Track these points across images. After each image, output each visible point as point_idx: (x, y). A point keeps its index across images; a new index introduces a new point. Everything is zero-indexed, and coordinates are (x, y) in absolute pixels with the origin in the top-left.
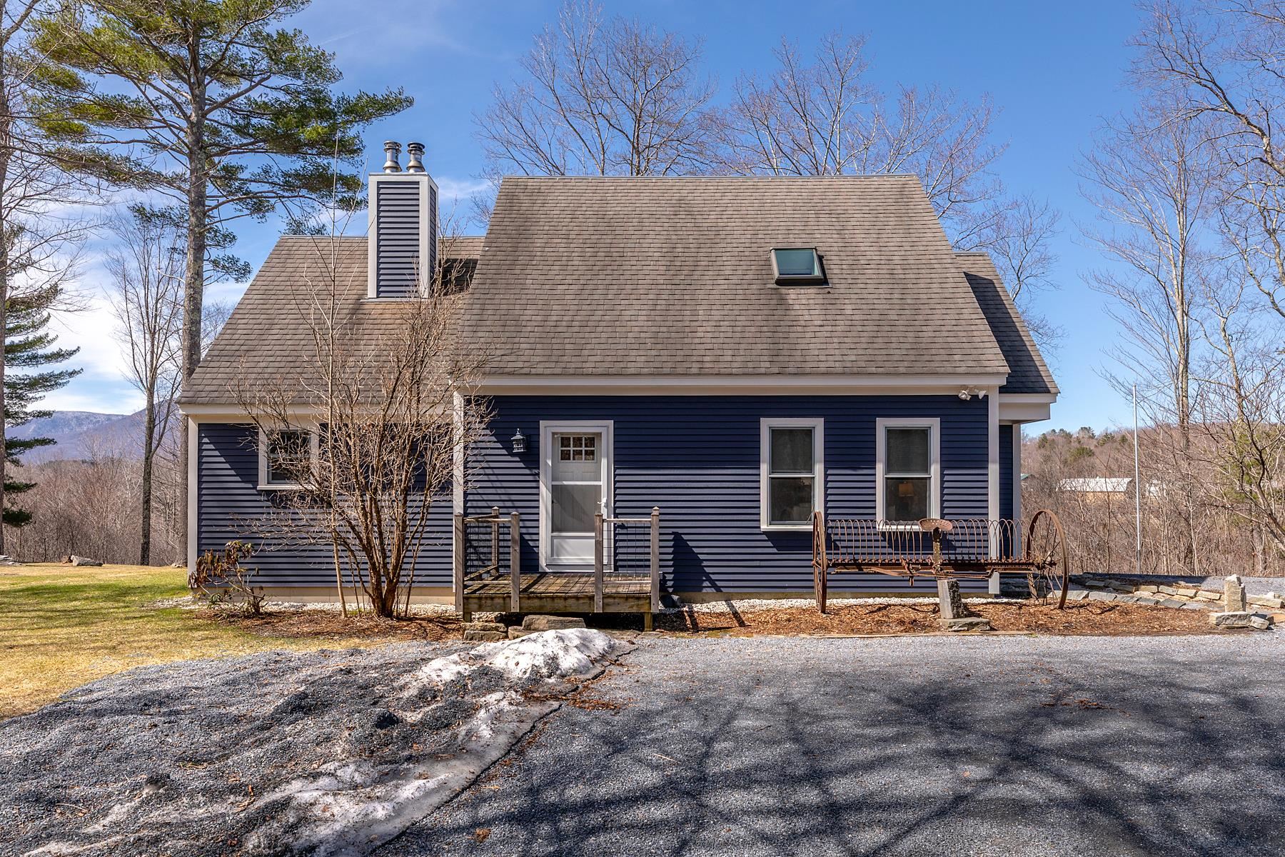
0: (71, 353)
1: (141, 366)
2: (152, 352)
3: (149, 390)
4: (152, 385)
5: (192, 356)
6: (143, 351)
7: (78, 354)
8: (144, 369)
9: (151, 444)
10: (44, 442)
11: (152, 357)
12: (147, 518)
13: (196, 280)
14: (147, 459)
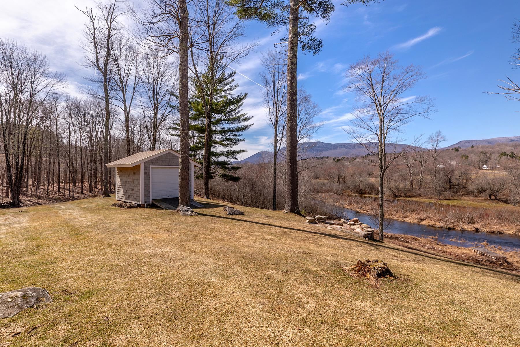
0: (250, 118)
1: (272, 118)
2: (276, 112)
3: (275, 127)
4: (277, 124)
5: (292, 84)
6: (273, 111)
7: (253, 118)
8: (273, 118)
9: (276, 149)
10: (244, 151)
11: (276, 114)
12: (275, 180)
13: (294, 38)
14: (275, 155)
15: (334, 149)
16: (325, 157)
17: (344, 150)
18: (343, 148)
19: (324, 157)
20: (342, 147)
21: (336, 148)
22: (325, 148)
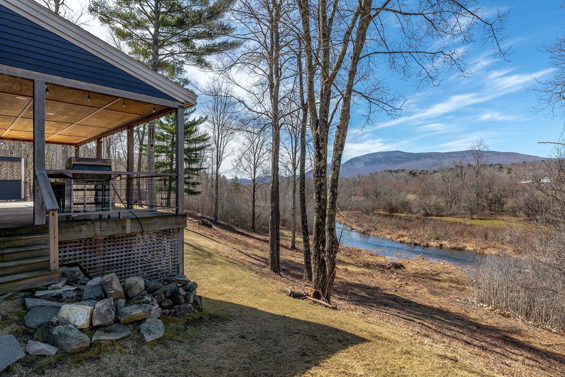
15: (416, 159)
16: (400, 170)
17: (430, 161)
18: (428, 159)
19: (398, 170)
20: (427, 157)
21: (419, 159)
22: (405, 158)
